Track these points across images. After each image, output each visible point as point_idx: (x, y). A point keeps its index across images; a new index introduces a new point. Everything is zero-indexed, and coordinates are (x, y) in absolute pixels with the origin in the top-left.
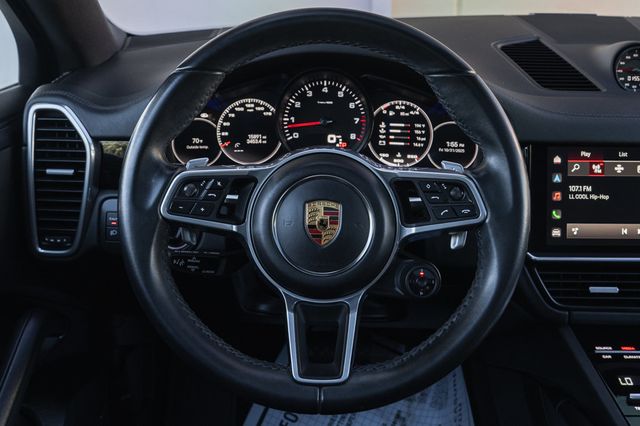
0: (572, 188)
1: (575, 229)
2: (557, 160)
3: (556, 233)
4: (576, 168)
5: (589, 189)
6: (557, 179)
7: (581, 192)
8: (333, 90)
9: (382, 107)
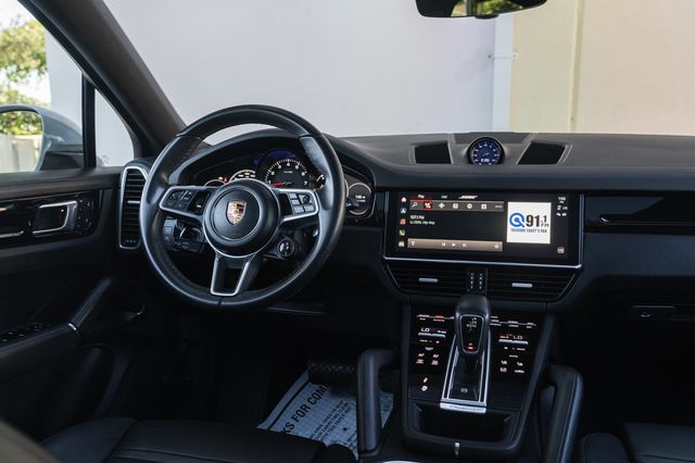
0: (412, 217)
1: (413, 242)
2: (404, 200)
3: (401, 244)
4: (415, 205)
5: (423, 218)
6: (403, 211)
7: (417, 220)
8: (293, 165)
9: (321, 176)
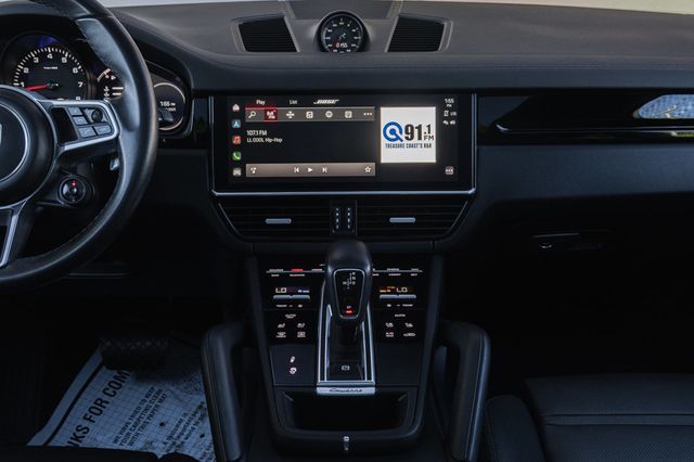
0: (250, 133)
1: (253, 169)
2: (236, 108)
3: (237, 172)
4: (252, 115)
5: (265, 133)
6: (237, 124)
7: (258, 136)
8: (57, 56)
9: (105, 73)
